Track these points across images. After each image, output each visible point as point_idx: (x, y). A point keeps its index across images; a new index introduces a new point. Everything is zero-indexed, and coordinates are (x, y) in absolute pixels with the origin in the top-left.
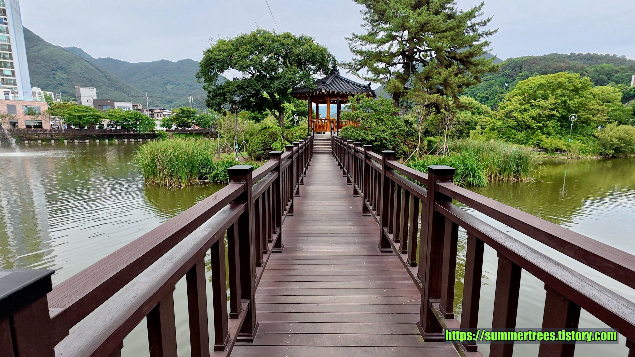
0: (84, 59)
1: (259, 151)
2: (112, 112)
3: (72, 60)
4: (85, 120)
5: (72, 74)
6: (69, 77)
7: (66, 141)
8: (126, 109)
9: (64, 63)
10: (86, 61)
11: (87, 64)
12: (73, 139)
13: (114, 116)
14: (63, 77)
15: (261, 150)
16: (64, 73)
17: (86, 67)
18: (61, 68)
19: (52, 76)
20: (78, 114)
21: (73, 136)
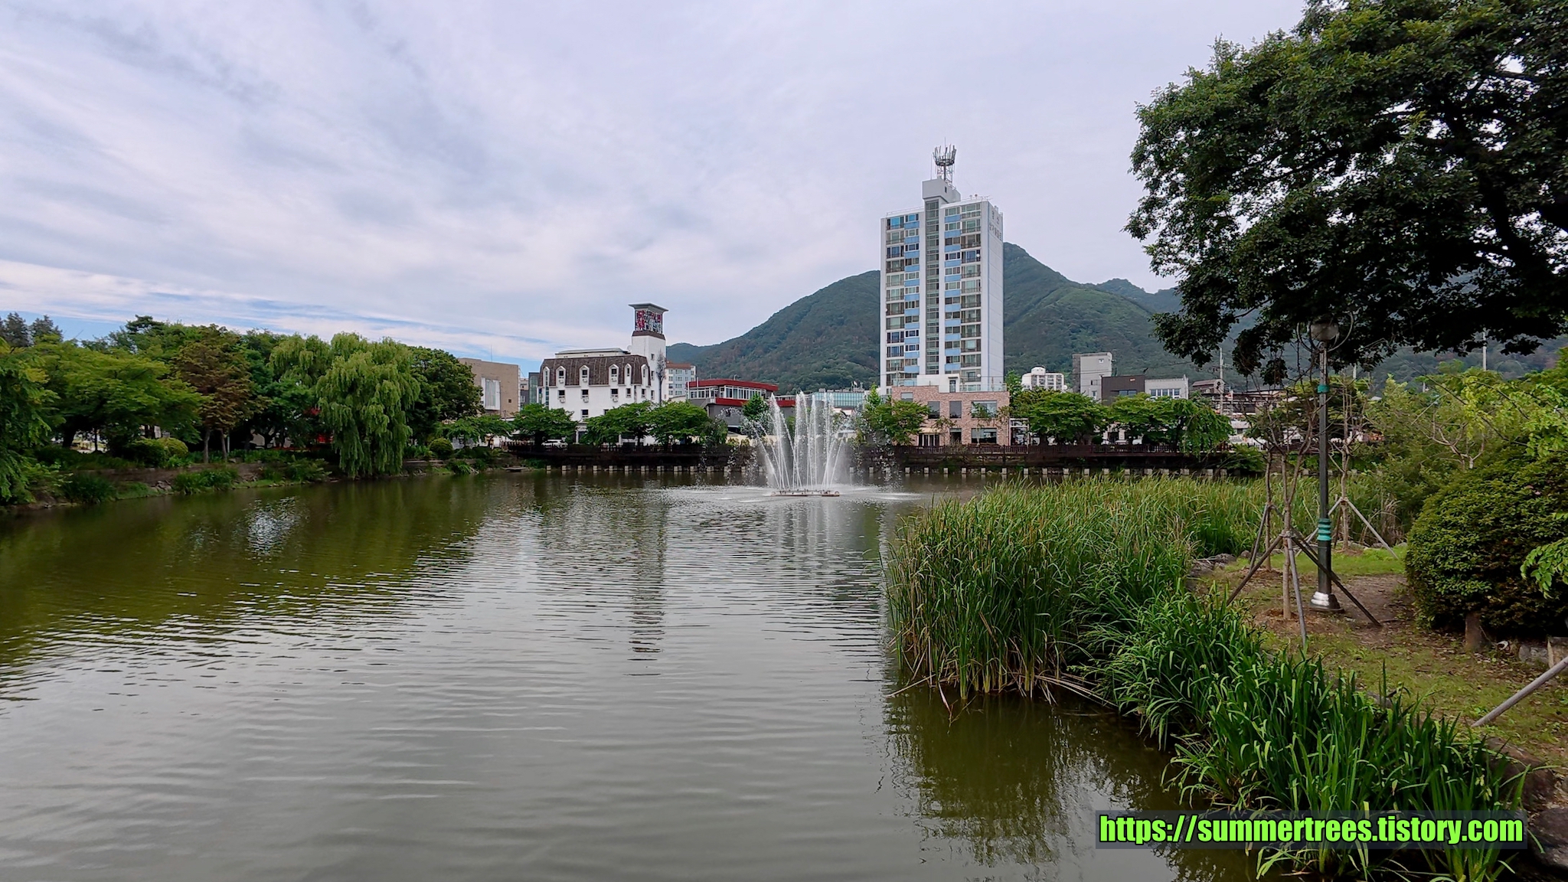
0: (1129, 300)
1: (1448, 574)
2: (1125, 404)
3: (1108, 305)
4: (1064, 424)
5: (1104, 333)
6: (1098, 339)
7: (1026, 470)
8: (1159, 394)
9: (1093, 315)
10: (1134, 303)
11: (1133, 308)
12: (1040, 466)
13: (1126, 411)
14: (1089, 341)
15: (1467, 575)
16: (1091, 334)
17: (1131, 313)
18: (1086, 325)
19: (1071, 342)
20: (1054, 412)
21: (1042, 461)
